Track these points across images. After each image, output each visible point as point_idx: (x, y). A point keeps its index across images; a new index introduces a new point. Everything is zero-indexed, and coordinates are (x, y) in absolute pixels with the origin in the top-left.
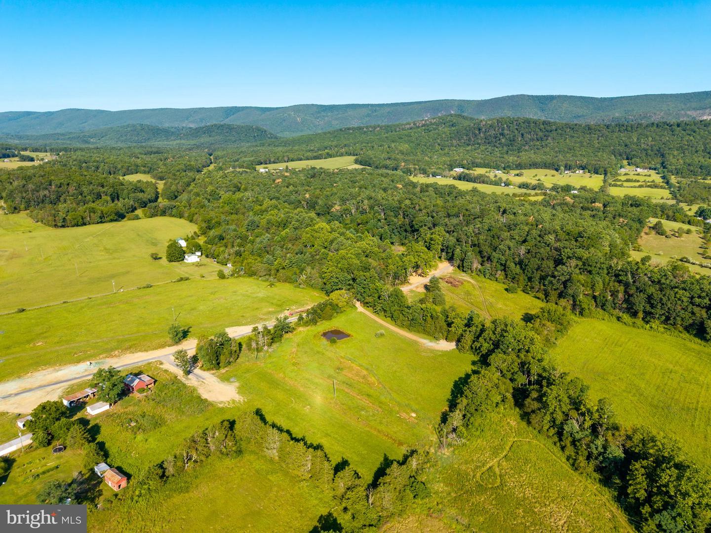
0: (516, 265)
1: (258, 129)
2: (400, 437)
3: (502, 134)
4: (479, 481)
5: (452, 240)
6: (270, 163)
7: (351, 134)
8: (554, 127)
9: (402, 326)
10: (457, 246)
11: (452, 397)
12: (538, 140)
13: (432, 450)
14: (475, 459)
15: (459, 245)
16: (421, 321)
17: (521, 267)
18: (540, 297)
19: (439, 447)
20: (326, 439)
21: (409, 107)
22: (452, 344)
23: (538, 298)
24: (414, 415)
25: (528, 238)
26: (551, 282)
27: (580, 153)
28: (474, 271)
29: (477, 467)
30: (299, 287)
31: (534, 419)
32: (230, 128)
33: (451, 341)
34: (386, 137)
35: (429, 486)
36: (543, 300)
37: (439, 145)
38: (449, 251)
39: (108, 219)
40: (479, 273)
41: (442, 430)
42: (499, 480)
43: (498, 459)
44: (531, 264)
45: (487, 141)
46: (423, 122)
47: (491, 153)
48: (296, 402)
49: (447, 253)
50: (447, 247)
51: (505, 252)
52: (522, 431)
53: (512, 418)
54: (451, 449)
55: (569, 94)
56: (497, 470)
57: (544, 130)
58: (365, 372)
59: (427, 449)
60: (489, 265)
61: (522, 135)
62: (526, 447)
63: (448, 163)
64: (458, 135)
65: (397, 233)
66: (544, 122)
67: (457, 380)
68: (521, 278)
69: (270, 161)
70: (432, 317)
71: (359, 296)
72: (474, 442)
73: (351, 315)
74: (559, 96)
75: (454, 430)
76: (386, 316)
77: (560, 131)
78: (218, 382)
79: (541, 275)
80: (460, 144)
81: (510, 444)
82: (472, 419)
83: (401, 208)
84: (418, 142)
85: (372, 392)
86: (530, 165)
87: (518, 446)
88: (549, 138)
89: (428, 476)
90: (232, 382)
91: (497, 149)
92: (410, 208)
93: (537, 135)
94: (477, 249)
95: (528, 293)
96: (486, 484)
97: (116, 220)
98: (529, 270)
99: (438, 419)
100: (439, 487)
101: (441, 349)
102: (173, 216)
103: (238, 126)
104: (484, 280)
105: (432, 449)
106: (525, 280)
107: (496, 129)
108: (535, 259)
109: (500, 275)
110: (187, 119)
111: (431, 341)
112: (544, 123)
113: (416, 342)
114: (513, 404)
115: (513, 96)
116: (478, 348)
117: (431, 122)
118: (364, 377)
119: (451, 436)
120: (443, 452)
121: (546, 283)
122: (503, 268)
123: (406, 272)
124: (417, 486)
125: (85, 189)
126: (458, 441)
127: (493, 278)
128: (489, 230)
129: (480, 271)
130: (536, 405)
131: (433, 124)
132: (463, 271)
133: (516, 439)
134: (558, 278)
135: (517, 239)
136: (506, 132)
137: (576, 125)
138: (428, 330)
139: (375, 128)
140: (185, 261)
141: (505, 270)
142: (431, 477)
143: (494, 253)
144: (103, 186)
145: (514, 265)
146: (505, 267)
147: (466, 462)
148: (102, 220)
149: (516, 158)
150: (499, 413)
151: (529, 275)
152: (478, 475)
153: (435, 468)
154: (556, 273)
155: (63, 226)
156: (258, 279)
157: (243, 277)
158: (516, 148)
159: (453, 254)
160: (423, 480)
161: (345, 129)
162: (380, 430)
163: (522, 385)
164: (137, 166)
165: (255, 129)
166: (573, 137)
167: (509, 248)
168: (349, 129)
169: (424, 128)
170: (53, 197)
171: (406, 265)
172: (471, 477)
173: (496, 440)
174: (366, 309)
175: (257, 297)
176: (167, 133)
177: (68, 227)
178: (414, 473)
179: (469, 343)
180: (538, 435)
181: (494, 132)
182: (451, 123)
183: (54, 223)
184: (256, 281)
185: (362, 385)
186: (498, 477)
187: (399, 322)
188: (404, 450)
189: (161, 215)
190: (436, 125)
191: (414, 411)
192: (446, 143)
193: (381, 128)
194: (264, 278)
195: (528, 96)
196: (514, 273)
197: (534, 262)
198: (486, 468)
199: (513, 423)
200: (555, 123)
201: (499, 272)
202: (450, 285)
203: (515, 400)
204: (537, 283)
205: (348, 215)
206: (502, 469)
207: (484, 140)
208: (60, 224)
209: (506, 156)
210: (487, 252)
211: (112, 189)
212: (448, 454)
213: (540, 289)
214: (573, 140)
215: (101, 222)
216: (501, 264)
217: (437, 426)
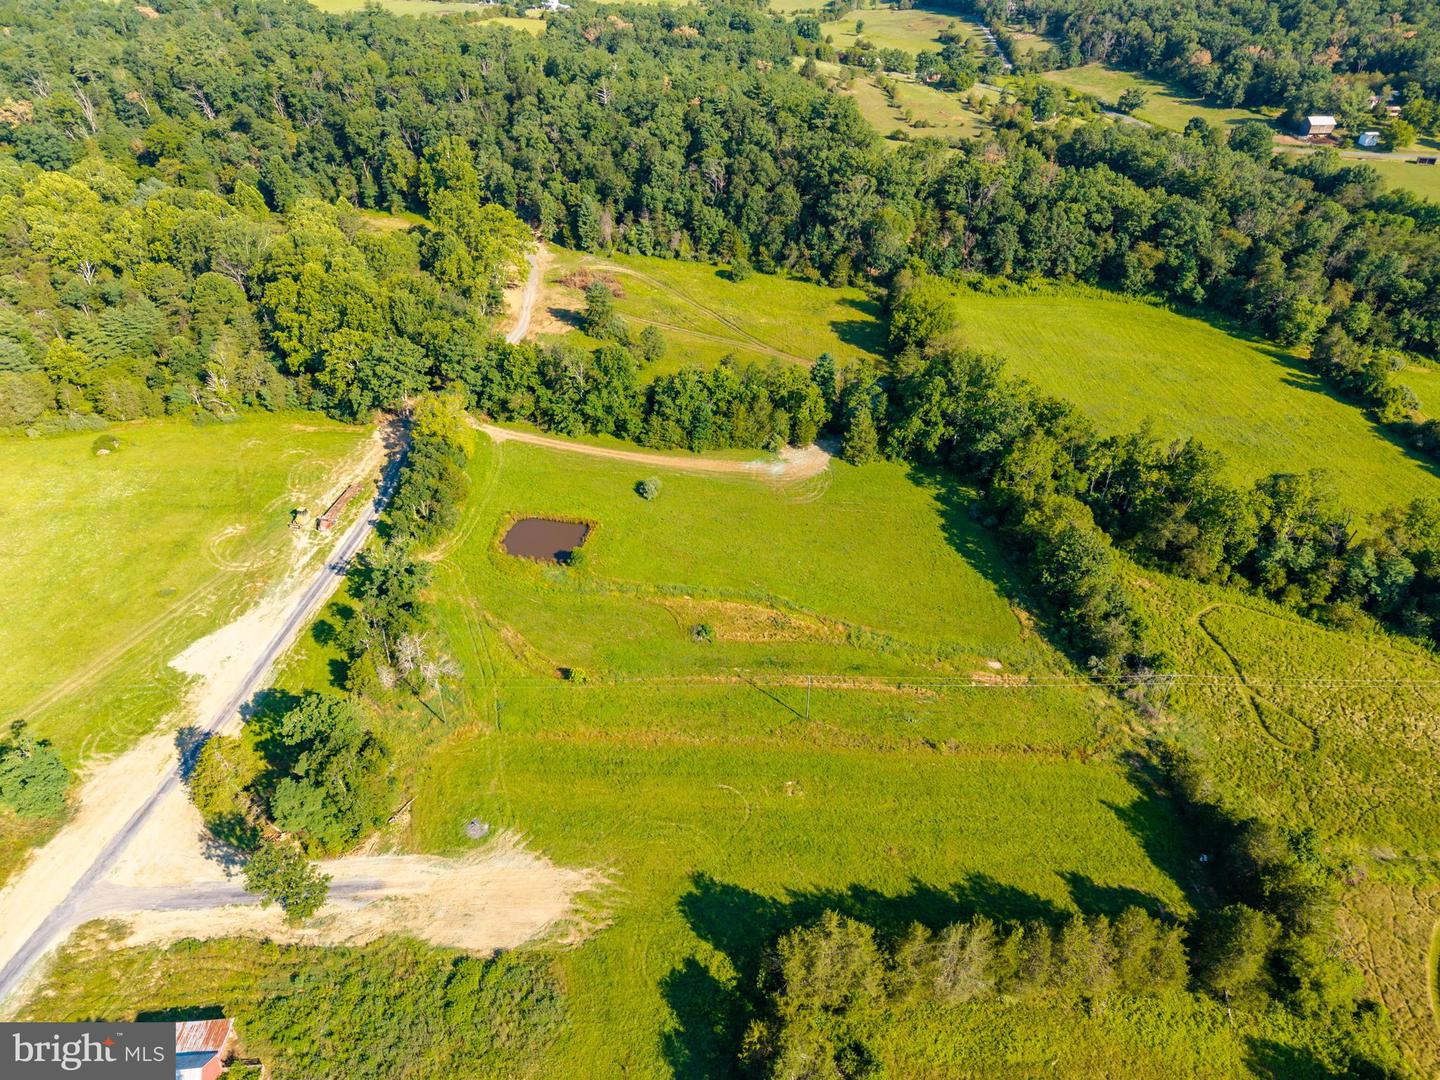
4: (1284, 746)
17: (729, 213)
18: (808, 276)
19: (1144, 715)
22: (810, 449)
23: (807, 280)
24: (995, 664)
28: (610, 244)
33: (806, 443)
36: (818, 283)
40: (625, 246)
42: (1299, 723)
43: (1237, 678)
53: (1132, 575)
56: (1269, 704)
81: (1203, 632)
95: (774, 273)
104: (644, 260)
109: (681, 241)
111: (768, 462)
118: (778, 624)
120: (1162, 721)
122: (683, 222)
127: (665, 253)
129: (626, 241)
132: (579, 248)
133: (1196, 617)
141: (689, 227)
147: (1217, 719)
152: (1266, 733)
172: (1266, 747)
186: (1291, 718)
199: (1147, 585)
201: (677, 235)
206: (1272, 696)
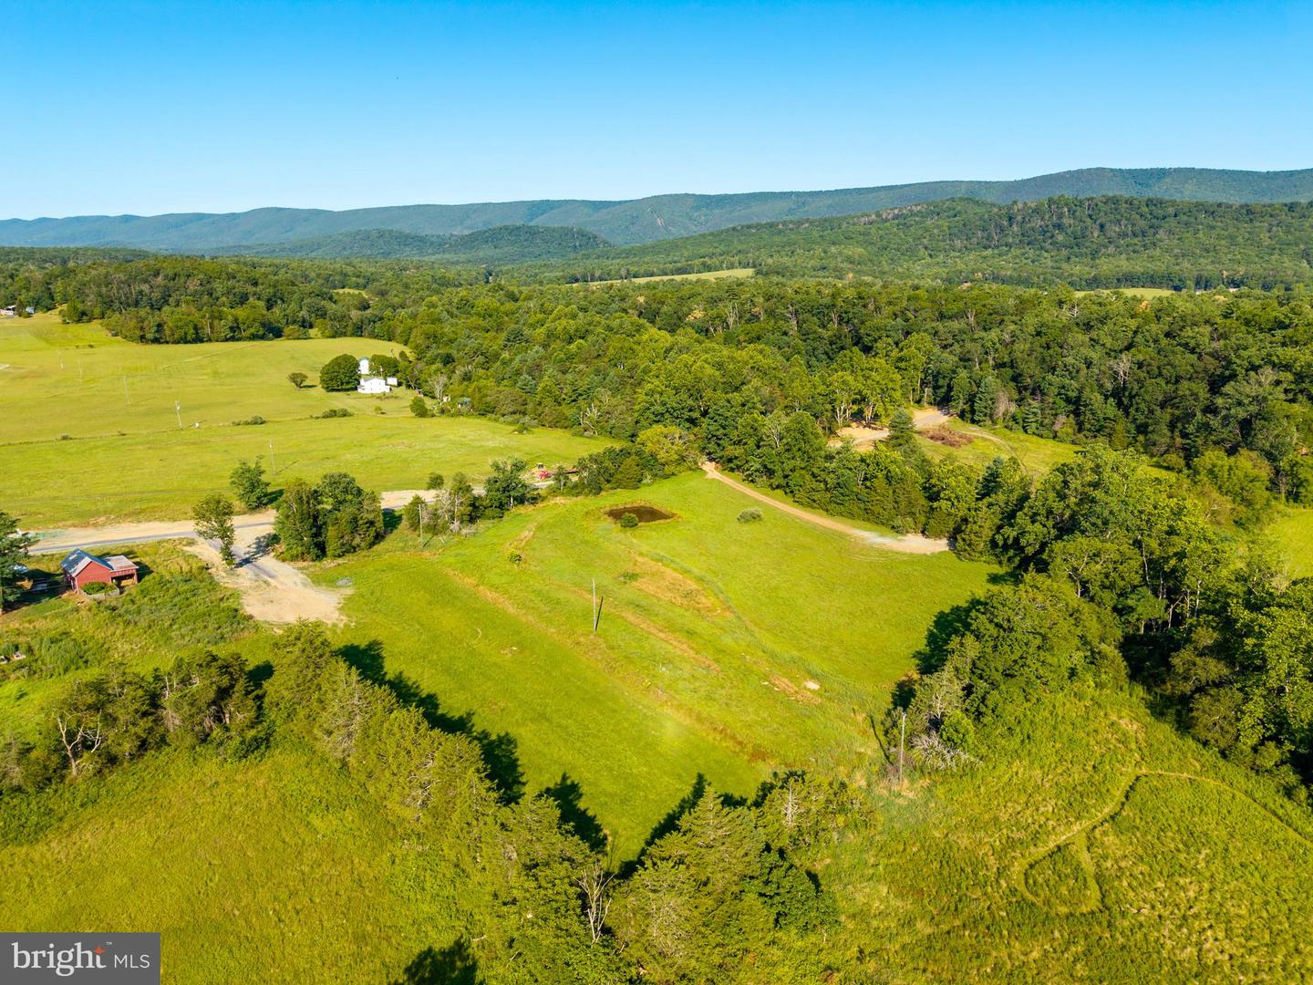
0: (1106, 397)
1: (582, 234)
2: (763, 737)
3: (1059, 226)
4: (1022, 888)
5: (950, 359)
6: (592, 280)
7: (753, 235)
8: (1171, 210)
9: (812, 503)
10: (959, 370)
11: (932, 650)
12: (1135, 235)
13: (860, 781)
14: (1004, 817)
15: (965, 368)
16: (859, 488)
17: (1120, 404)
18: (1172, 464)
19: (884, 773)
20: (533, 727)
21: (870, 196)
22: (938, 542)
24: (813, 685)
25: (1139, 338)
26: (1206, 427)
27: (1230, 256)
28: (1000, 421)
29: (1011, 843)
30: (582, 436)
31: (1209, 711)
32: (532, 233)
33: (938, 536)
34: (821, 236)
35: (836, 888)
37: (926, 248)
38: (941, 382)
39: (247, 333)
40: (1011, 423)
41: (895, 724)
42: (1093, 892)
43: (1086, 824)
44: (1146, 392)
45: (1026, 240)
46: (896, 211)
47: (1033, 262)
48: (485, 636)
49: (936, 388)
50: (936, 376)
51: (1078, 372)
52: (1165, 749)
53: (1125, 712)
54: (926, 782)
55: (1198, 166)
56: (1085, 858)
57: (1149, 217)
58: (693, 585)
59: (842, 777)
60: (1035, 404)
61: (1102, 226)
62: (1184, 796)
63: (944, 276)
64: (965, 230)
65: (824, 357)
66: (1149, 200)
67: (947, 611)
68: (1119, 427)
69: (593, 275)
70: (888, 478)
71: (712, 447)
72: (1003, 767)
73: (686, 481)
74: (1176, 170)
75: (936, 724)
76: (771, 485)
77: (1185, 218)
78: (305, 585)
79: (1173, 415)
80: (969, 246)
81: (1124, 783)
82: (994, 697)
83: (834, 306)
84: (884, 243)
85: (701, 626)
86: (1118, 280)
87: (1155, 791)
88: (1161, 231)
89: (835, 856)
90: (340, 587)
91: (1046, 254)
92: (854, 305)
93: (1133, 225)
94: (1008, 372)
96: (1047, 902)
97: (262, 338)
98: (1143, 406)
99: (886, 701)
100: (874, 896)
101: (908, 551)
102: (377, 337)
103: (547, 229)
104: (1023, 436)
105: (858, 775)
106: (1128, 432)
107: (1047, 217)
108: (1158, 380)
109: (1064, 424)
110: (462, 223)
111: (882, 536)
112: (1149, 203)
113: (842, 536)
114: (1123, 673)
115: (1080, 172)
116: (1010, 542)
117: (911, 211)
118: (688, 594)
119: (923, 742)
120: (895, 788)
121: (1191, 429)
122: (1071, 407)
123: (834, 410)
124: (786, 883)
125: (219, 287)
126: (948, 757)
127: (1045, 432)
128: (1038, 334)
129: (1014, 418)
130: (1215, 668)
131: (916, 215)
132: (973, 421)
133: (1144, 771)
134: (1224, 412)
135: (1108, 345)
136: (1066, 221)
137: (1220, 205)
138: (877, 509)
139: (800, 223)
140: (359, 390)
141: (1077, 413)
142: (847, 860)
143: (1049, 376)
144: (255, 284)
145: (1100, 398)
146: (1076, 406)
147: (974, 824)
148: (235, 334)
149: (1087, 268)
150: (1079, 696)
151: (1141, 419)
152: (1017, 869)
153: (864, 832)
154: (1219, 401)
155: (156, 341)
156: (496, 420)
157: (468, 415)
158: (1089, 251)
159: (950, 388)
160: (818, 868)
161: (742, 227)
162: (704, 715)
163: (1148, 627)
164: (346, 275)
165: (578, 233)
166: (1213, 228)
167: (1089, 364)
168: (749, 227)
169: (896, 221)
170: (156, 295)
171: (834, 392)
172: (992, 874)
173: (1076, 769)
174: (727, 476)
175: (482, 446)
176: (420, 242)
177: (167, 343)
178: (784, 842)
179: (987, 533)
180: (1221, 763)
181: (1040, 223)
182: (952, 213)
183: (139, 333)
184: (492, 424)
185: (677, 610)
186: (1092, 884)
187: (801, 494)
188: (764, 772)
189: (353, 335)
190: (922, 217)
191: (814, 677)
192: (941, 244)
193: (812, 223)
194: (510, 418)
195: (1112, 170)
196: (1101, 416)
197: (1157, 389)
198: (1042, 850)
199: (1129, 726)
200: (1173, 203)
201: (1062, 418)
202: (939, 443)
203: (1130, 666)
204: (1166, 431)
205: (720, 329)
206: (1105, 858)
207: (1020, 237)
208: (150, 336)
209: (1065, 266)
210: (1031, 377)
211: (271, 290)
212: (911, 795)
213: (1170, 446)
214: (1214, 233)
215: (233, 339)
216: (1068, 400)
217: (879, 717)
